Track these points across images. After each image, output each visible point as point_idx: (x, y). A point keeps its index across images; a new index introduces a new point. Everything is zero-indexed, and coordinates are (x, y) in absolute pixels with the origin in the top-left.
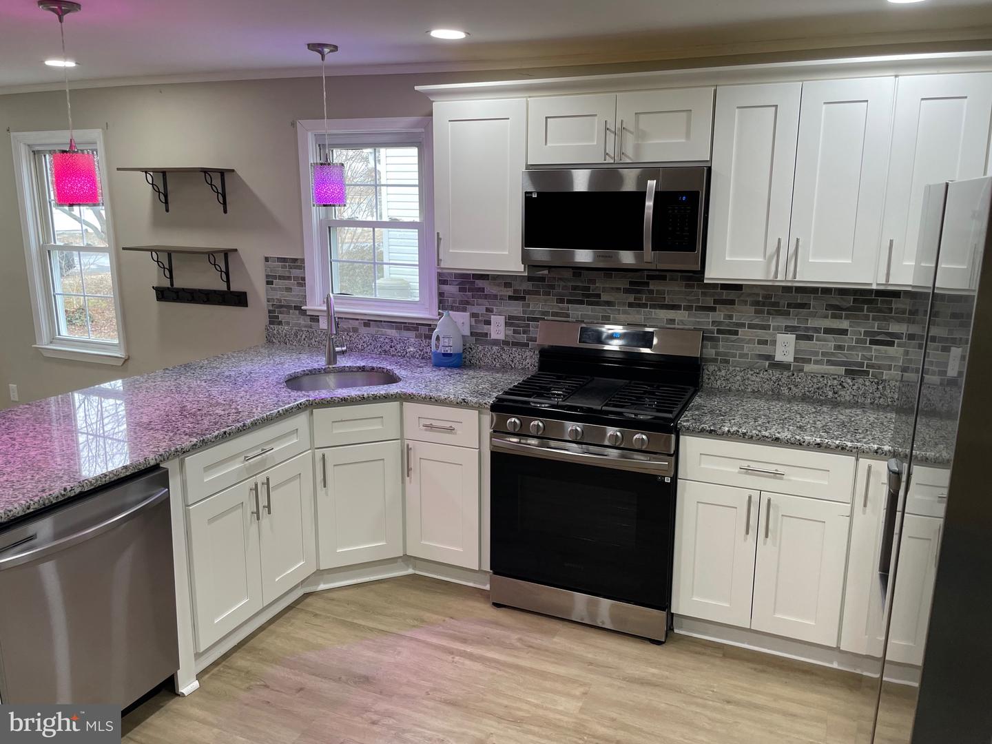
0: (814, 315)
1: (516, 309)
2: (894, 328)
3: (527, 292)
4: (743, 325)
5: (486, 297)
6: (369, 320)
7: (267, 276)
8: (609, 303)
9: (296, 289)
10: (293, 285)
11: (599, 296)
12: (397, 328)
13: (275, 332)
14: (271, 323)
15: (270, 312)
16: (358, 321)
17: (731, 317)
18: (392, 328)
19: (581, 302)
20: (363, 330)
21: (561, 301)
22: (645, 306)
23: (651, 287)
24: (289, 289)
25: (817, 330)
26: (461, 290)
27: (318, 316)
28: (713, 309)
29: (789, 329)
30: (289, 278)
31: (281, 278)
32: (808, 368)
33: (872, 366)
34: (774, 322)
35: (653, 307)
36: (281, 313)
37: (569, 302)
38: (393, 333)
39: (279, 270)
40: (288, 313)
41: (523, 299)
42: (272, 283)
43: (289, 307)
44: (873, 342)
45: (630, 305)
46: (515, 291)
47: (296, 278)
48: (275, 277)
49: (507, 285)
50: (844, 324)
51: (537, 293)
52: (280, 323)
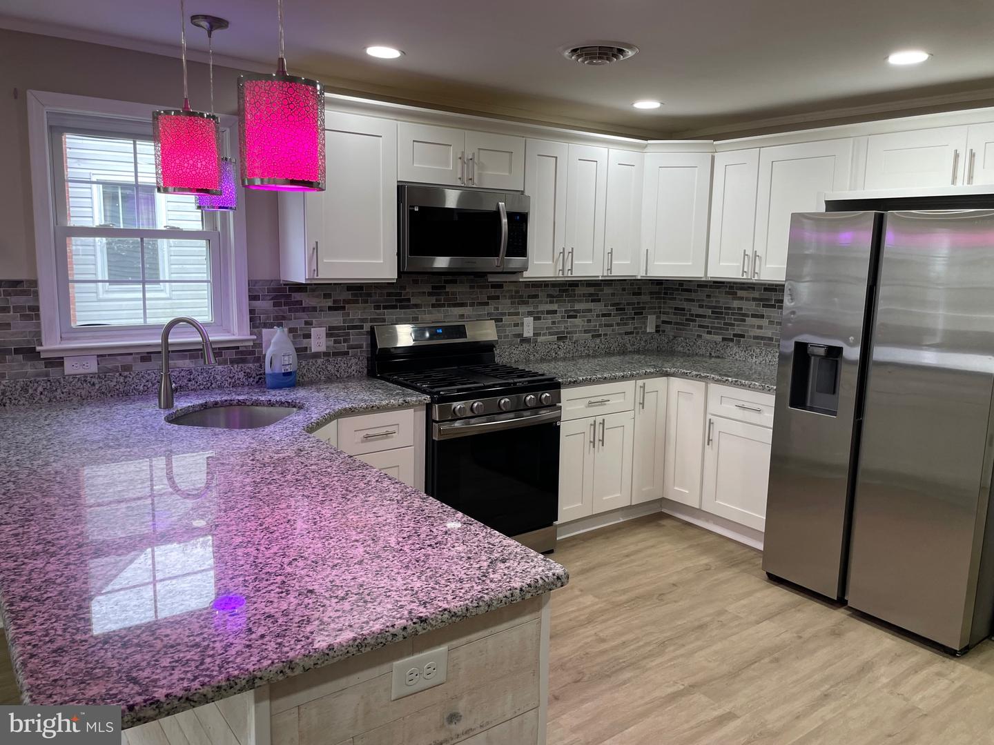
0: (541, 302)
1: (337, 319)
2: (577, 306)
3: (348, 302)
4: (504, 314)
5: (304, 310)
6: (148, 353)
8: (416, 306)
9: (18, 324)
10: (13, 318)
11: (409, 300)
12: (191, 357)
16: (130, 357)
17: (497, 309)
18: (184, 358)
19: (394, 307)
20: (139, 367)
21: (377, 307)
22: (443, 306)
23: (447, 290)
24: (5, 326)
25: (542, 312)
26: (275, 305)
27: (62, 358)
28: (487, 304)
29: (530, 314)
32: (540, 339)
33: (568, 333)
34: (523, 309)
35: (449, 306)
37: (385, 307)
38: (188, 363)
40: (3, 360)
41: (343, 308)
43: (4, 352)
44: (569, 317)
45: (433, 306)
46: (335, 302)
47: (17, 309)
49: (327, 296)
50: (555, 307)
51: (356, 302)
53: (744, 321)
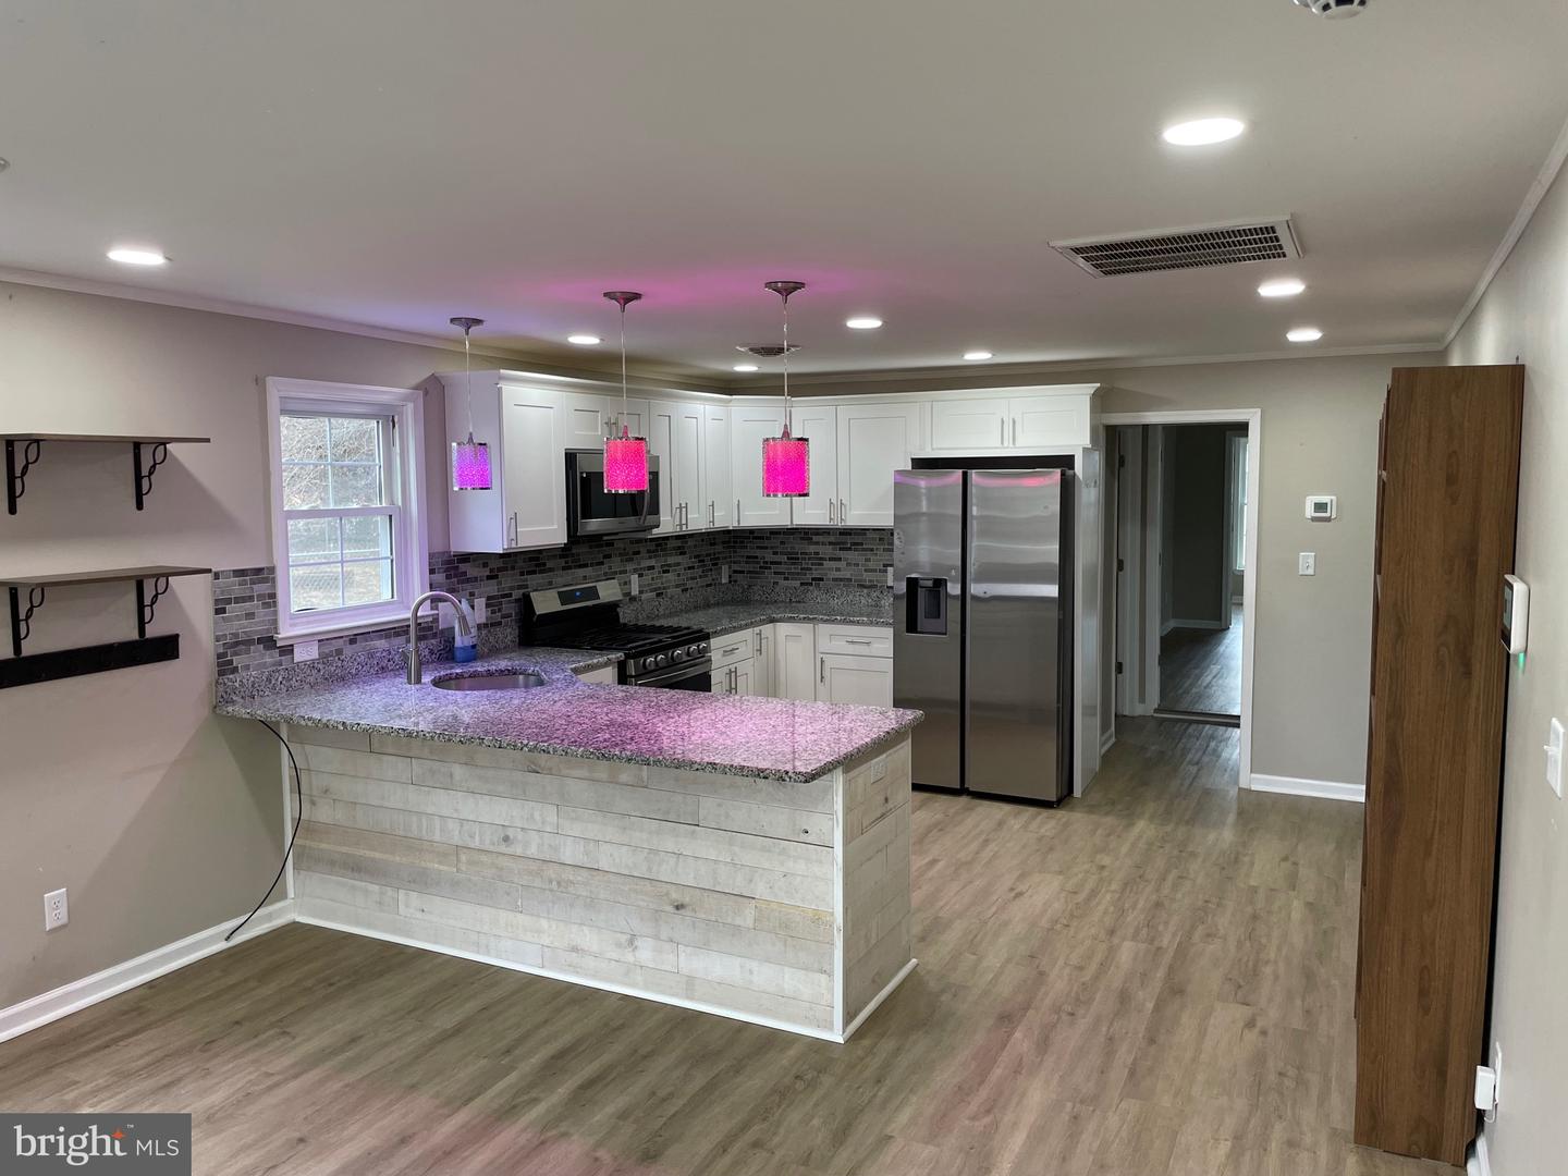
0: (642, 558)
1: (492, 588)
2: (671, 560)
3: (499, 570)
4: (616, 573)
5: (468, 581)
6: (354, 635)
7: (217, 601)
8: (551, 570)
9: (261, 613)
10: (258, 607)
11: (544, 564)
12: (387, 637)
13: (237, 685)
14: (221, 673)
15: (219, 656)
16: (341, 640)
17: (610, 568)
18: (380, 638)
19: (534, 572)
20: (348, 651)
21: (522, 574)
22: (570, 568)
23: (574, 551)
24: (250, 615)
25: (644, 569)
26: (447, 577)
27: (292, 645)
28: (602, 563)
29: (635, 571)
30: (251, 598)
31: (237, 600)
32: (644, 596)
33: (664, 588)
34: (630, 567)
35: (576, 567)
36: (236, 654)
37: (529, 573)
38: (381, 644)
39: (235, 587)
40: (248, 652)
41: (496, 577)
42: (223, 611)
43: (249, 642)
44: (664, 572)
45: (564, 569)
46: (491, 570)
47: (260, 597)
48: (229, 601)
49: (485, 565)
50: (652, 562)
51: (505, 569)
52: (235, 670)
53: (822, 564)
